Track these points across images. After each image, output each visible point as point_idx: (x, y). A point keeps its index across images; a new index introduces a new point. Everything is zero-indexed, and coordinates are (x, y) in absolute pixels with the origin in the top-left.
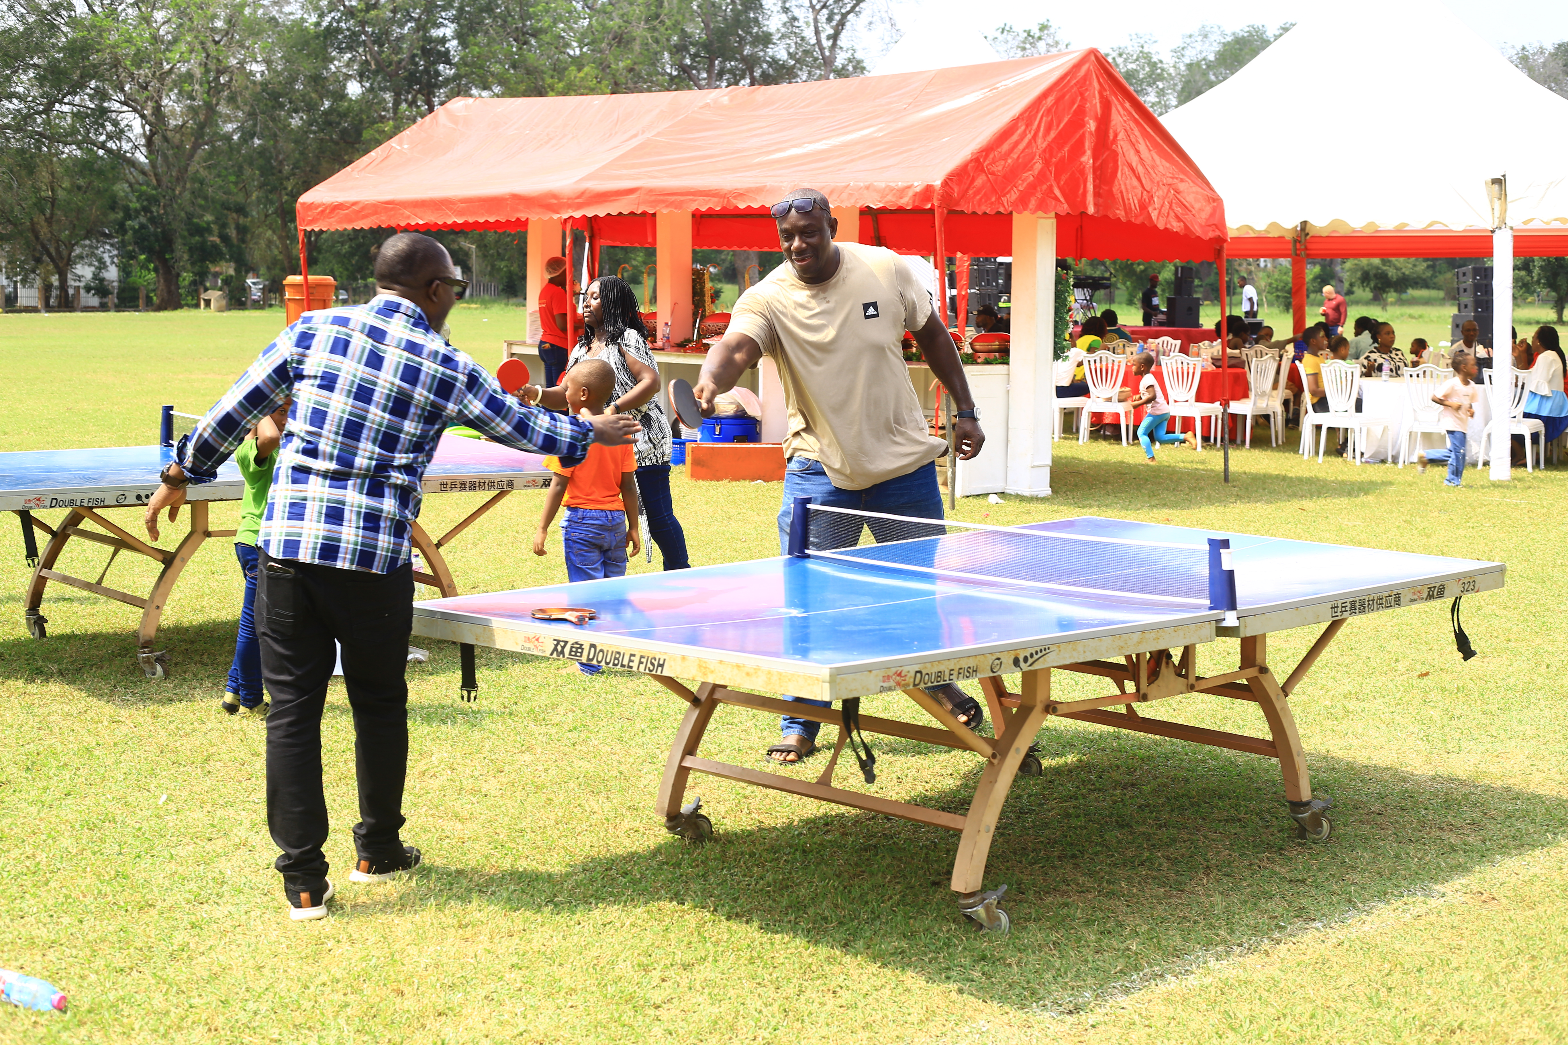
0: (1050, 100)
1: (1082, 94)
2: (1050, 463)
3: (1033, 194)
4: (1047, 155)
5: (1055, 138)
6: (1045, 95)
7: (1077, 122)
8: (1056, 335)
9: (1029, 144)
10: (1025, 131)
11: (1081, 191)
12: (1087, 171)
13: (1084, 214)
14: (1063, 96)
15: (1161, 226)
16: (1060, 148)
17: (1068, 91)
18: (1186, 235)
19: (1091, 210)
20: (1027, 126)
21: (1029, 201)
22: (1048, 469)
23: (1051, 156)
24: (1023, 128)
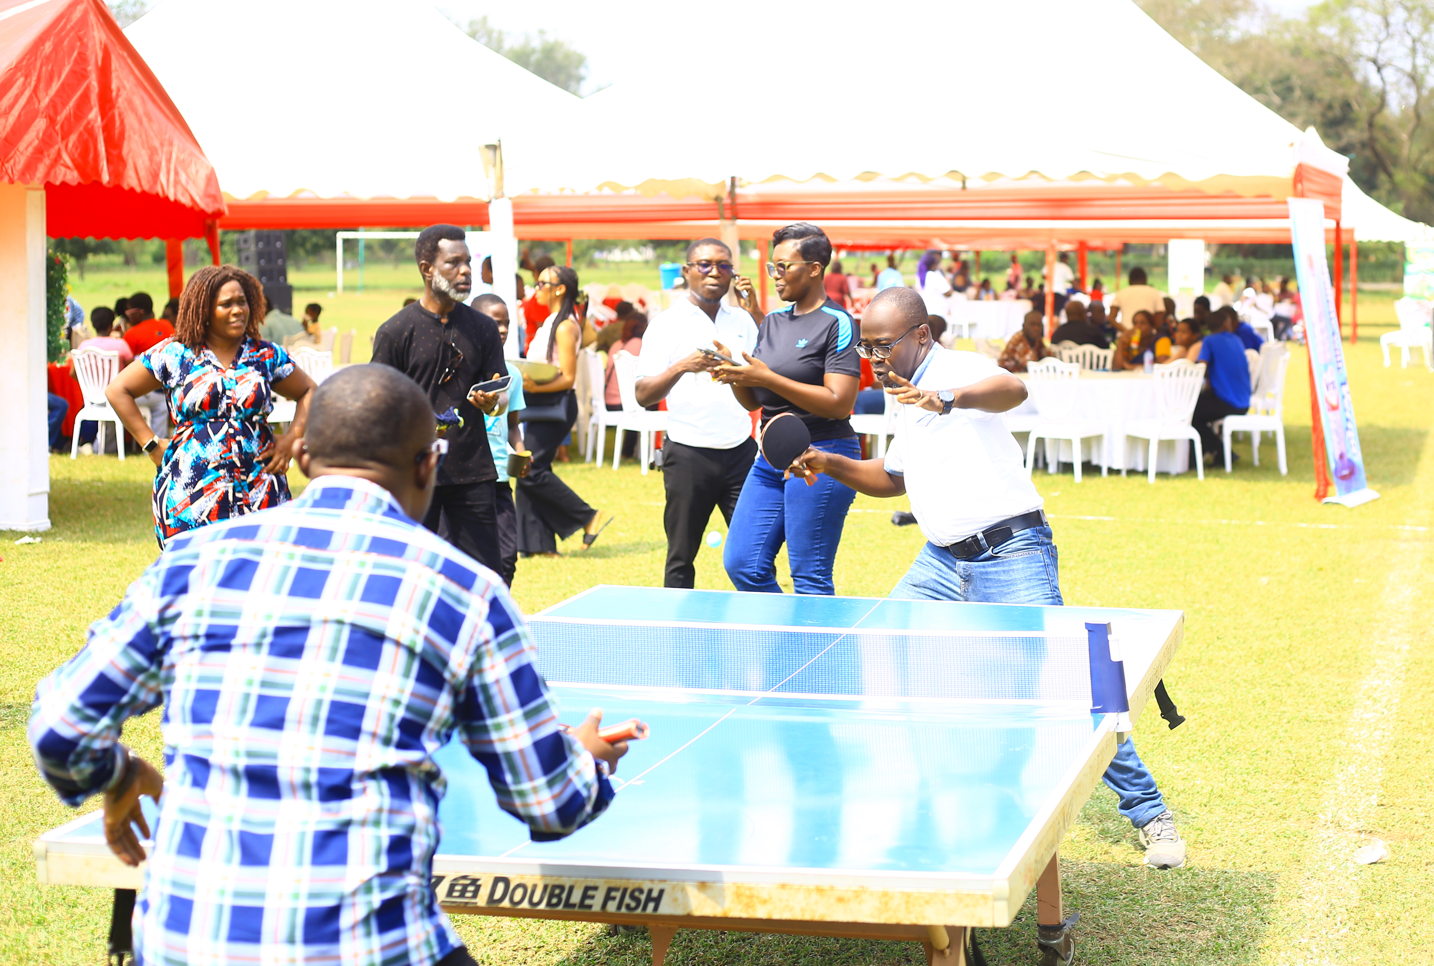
0: (48, 47)
1: (80, 39)
2: (47, 488)
3: (40, 160)
4: (51, 113)
5: (58, 92)
6: (41, 40)
7: (79, 75)
8: (49, 332)
9: (30, 100)
10: (24, 84)
11: (91, 155)
12: (96, 130)
13: (98, 183)
14: (61, 41)
15: (172, 198)
16: (64, 105)
17: (67, 35)
18: (192, 209)
19: (105, 178)
20: (26, 78)
21: (36, 168)
22: (45, 499)
23: (56, 113)
24: (22, 80)
